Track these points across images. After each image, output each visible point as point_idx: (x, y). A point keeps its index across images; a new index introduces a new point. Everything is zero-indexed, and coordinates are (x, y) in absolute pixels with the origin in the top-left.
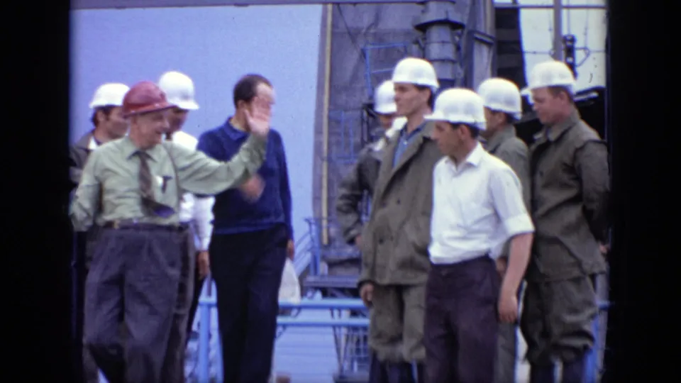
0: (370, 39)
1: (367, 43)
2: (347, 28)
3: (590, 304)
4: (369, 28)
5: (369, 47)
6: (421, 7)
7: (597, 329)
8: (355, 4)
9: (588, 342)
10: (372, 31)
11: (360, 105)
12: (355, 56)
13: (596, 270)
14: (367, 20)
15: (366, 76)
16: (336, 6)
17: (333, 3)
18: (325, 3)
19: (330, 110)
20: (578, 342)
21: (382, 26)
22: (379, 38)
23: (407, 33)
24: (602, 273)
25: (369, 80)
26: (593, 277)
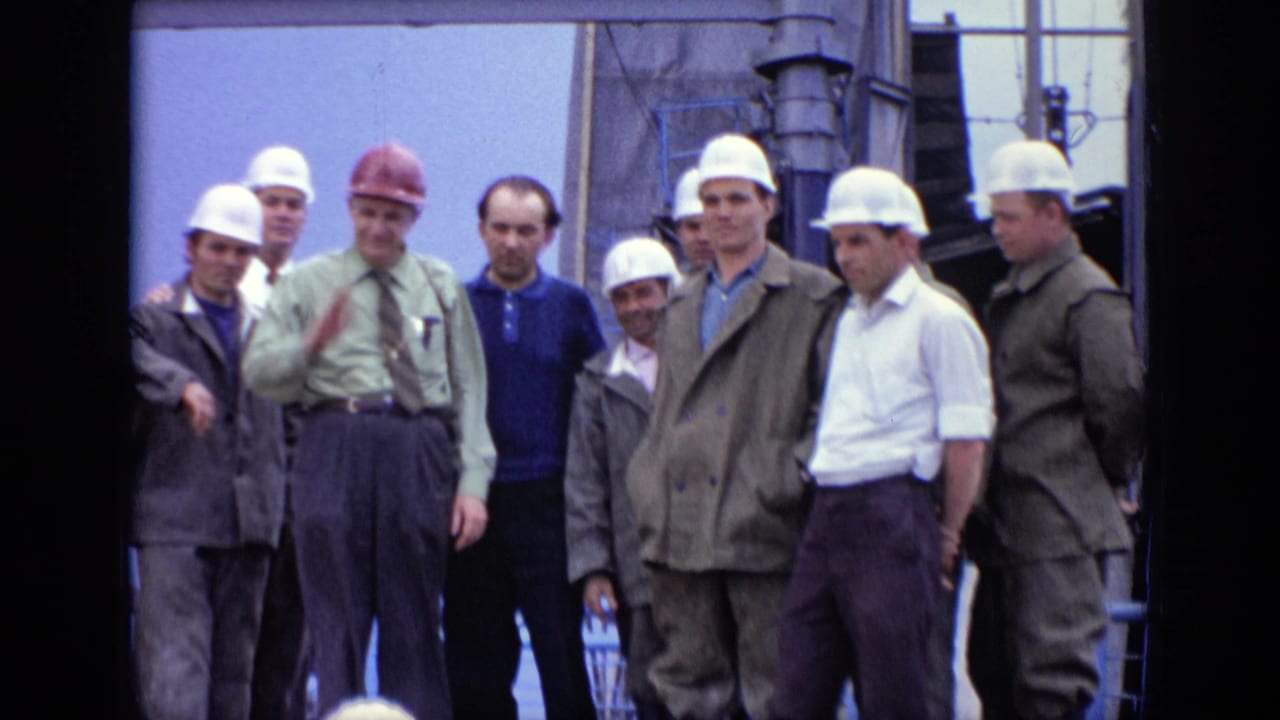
0: (668, 93)
1: (664, 99)
2: (624, 69)
3: (1092, 609)
4: (665, 70)
5: (666, 107)
6: (768, 30)
7: (1105, 658)
8: (640, 23)
9: (1086, 684)
10: (671, 76)
11: (649, 221)
12: (639, 124)
13: (1109, 544)
14: (661, 55)
15: (659, 166)
16: (602, 27)
17: (598, 22)
18: (582, 22)
19: (588, 229)
20: (1067, 684)
21: (690, 66)
22: (686, 89)
23: (740, 80)
24: (1121, 551)
25: (666, 172)
26: (1101, 557)
